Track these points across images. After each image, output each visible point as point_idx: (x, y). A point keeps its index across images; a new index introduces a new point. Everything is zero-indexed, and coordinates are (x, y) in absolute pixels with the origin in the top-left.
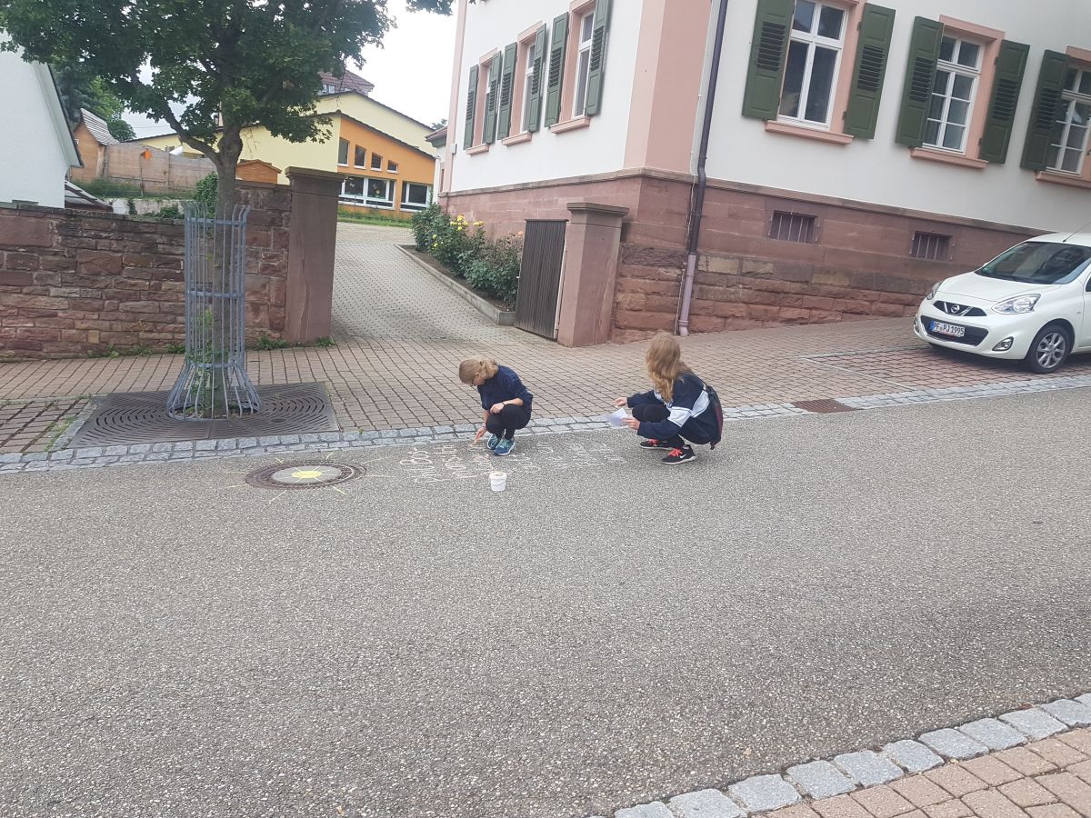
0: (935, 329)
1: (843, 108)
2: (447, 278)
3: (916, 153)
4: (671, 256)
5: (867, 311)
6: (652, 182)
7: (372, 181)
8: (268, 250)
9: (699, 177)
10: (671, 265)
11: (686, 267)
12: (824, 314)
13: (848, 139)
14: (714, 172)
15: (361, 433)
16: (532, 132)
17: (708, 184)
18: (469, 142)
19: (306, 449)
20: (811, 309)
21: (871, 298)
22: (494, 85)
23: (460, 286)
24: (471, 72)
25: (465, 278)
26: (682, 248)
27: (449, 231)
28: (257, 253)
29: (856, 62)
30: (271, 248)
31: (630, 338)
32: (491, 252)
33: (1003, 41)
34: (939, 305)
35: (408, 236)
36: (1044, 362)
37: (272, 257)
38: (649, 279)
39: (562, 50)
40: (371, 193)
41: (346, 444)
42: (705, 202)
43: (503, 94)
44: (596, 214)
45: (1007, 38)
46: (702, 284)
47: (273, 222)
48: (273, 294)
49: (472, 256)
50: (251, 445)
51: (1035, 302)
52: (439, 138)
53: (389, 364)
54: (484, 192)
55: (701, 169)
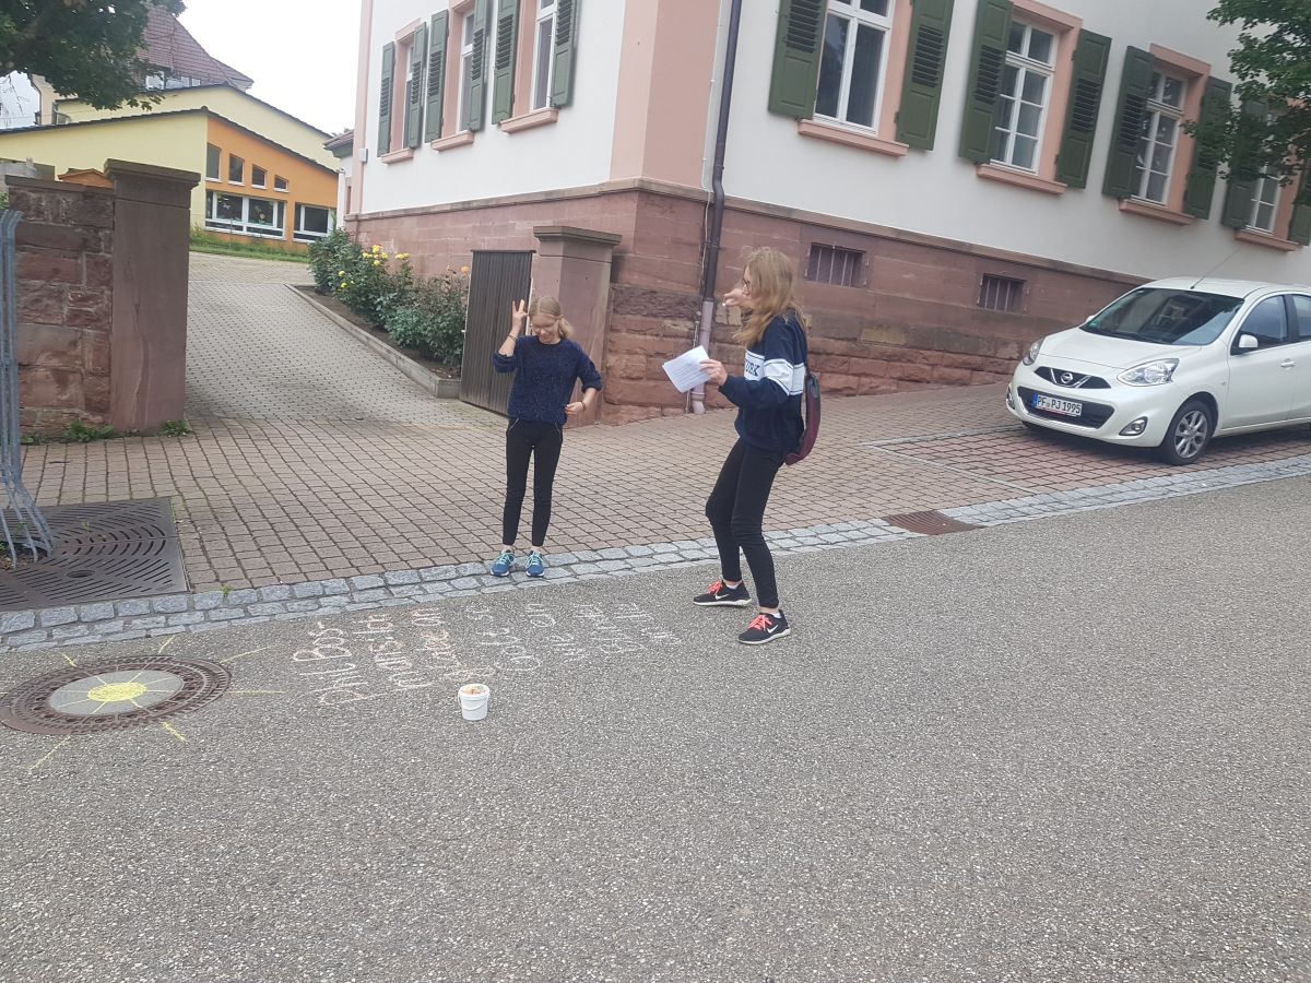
0: (1040, 405)
1: (895, 107)
2: (362, 331)
3: (983, 171)
4: (680, 303)
5: (928, 378)
6: (651, 198)
7: (253, 202)
8: (79, 288)
9: (715, 194)
10: (680, 316)
11: (700, 318)
12: (876, 382)
13: (901, 148)
14: (736, 187)
15: (226, 594)
16: (474, 132)
17: (726, 204)
18: (385, 146)
19: (125, 630)
20: (859, 375)
21: (932, 361)
22: (417, 69)
23: (380, 342)
24: (385, 51)
25: (386, 331)
26: (694, 293)
27: (362, 266)
28: (61, 292)
29: (909, 47)
30: (84, 285)
31: (627, 417)
32: (422, 296)
33: (1082, 30)
34: (1043, 372)
35: (305, 274)
36: (1183, 449)
37: (85, 299)
38: (652, 335)
39: (514, 18)
40: (253, 218)
41: (199, 616)
42: (723, 229)
43: (431, 80)
44: (577, 242)
45: (1086, 27)
46: (721, 341)
47: (84, 245)
48: (89, 356)
49: (397, 301)
50: (22, 627)
51: (1173, 370)
52: (342, 147)
53: (276, 463)
54: (408, 214)
55: (717, 183)
